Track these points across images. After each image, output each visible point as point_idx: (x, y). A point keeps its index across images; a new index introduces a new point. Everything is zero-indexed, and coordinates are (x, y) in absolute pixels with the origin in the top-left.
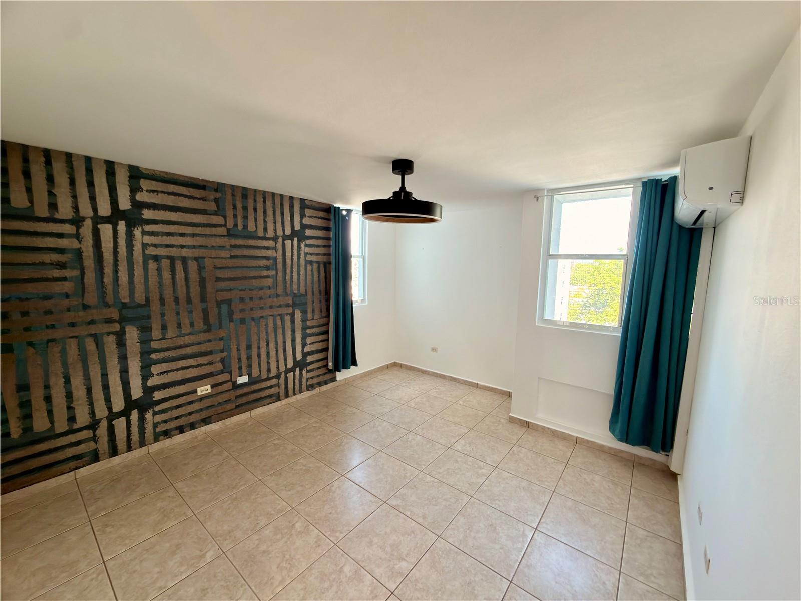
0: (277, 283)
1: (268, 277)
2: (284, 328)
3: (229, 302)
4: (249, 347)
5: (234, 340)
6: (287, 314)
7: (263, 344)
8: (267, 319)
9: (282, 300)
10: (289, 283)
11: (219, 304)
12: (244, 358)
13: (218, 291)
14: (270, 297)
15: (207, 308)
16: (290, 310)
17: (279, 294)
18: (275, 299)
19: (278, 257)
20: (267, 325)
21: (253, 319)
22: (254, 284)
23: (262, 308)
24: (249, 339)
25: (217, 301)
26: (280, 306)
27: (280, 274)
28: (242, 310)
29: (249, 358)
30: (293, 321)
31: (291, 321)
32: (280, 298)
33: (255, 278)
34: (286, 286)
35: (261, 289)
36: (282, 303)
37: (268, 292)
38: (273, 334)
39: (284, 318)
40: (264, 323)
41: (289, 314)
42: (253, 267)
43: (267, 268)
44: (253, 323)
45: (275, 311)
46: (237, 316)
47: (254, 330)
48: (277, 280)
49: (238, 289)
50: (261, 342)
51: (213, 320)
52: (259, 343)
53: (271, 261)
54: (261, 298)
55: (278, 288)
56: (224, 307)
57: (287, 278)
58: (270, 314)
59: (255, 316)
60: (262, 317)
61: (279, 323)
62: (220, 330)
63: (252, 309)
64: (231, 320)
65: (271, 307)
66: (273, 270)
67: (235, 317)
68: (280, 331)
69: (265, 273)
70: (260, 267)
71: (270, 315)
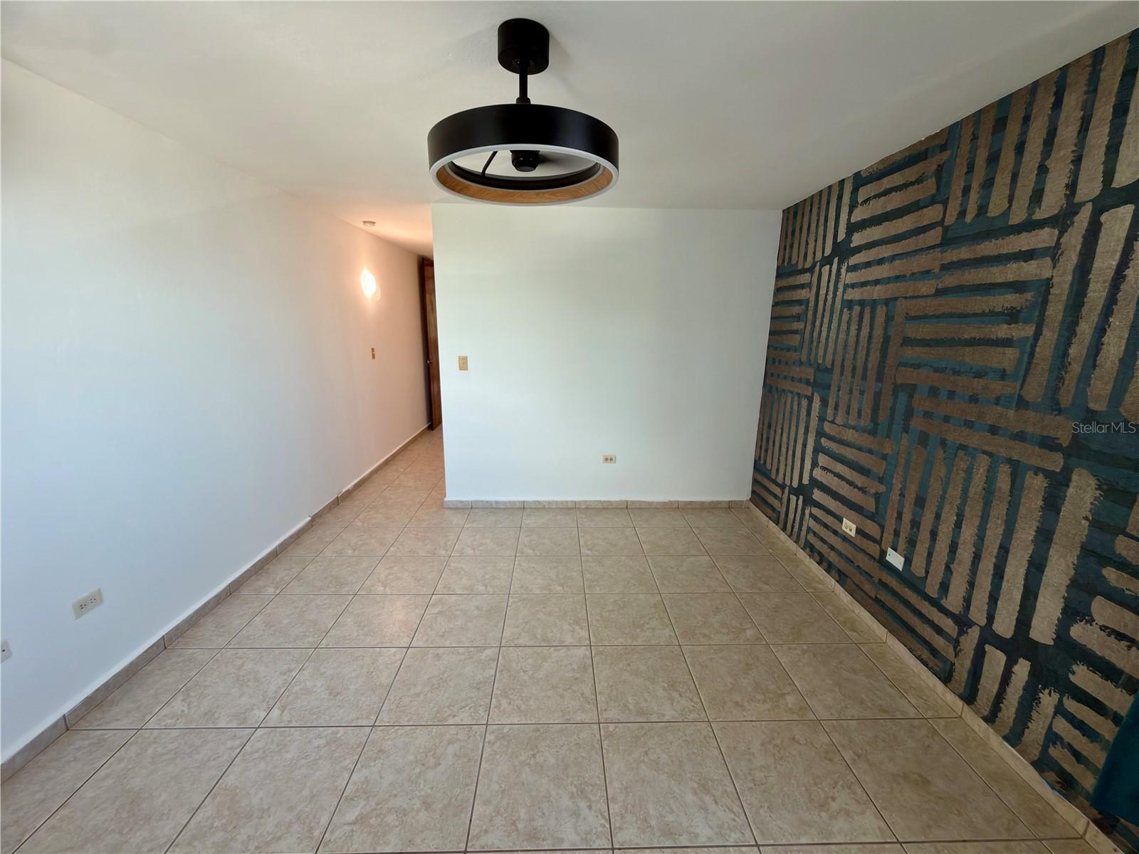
0: (1030, 363)
1: (1007, 343)
2: (1014, 506)
3: (911, 390)
4: (920, 502)
5: (900, 470)
6: (1037, 470)
7: (949, 517)
8: (974, 458)
9: (1032, 422)
10: (1076, 368)
11: (896, 389)
12: (907, 517)
13: (901, 364)
14: (997, 401)
15: (881, 392)
16: (1055, 462)
17: (1027, 398)
18: (1011, 413)
19: (1056, 280)
20: (969, 472)
21: (943, 443)
22: (967, 359)
23: (969, 424)
24: (924, 485)
25: (895, 384)
26: (1020, 437)
27: (1050, 336)
28: (928, 415)
29: (915, 524)
30: (1052, 504)
31: (1045, 499)
32: (1030, 414)
33: (972, 343)
34: (1061, 379)
35: (980, 374)
36: (1030, 429)
37: (998, 387)
38: (979, 507)
39: (1023, 479)
40: (963, 465)
41: (1048, 474)
42: (975, 315)
43: (1012, 316)
44: (940, 453)
45: (1002, 446)
46: (917, 424)
47: (940, 470)
48: (1032, 355)
49: (931, 366)
50: (947, 507)
51: (883, 418)
52: (940, 508)
53: (1029, 296)
54: (974, 399)
55: (1028, 380)
56: (903, 397)
57: (1072, 351)
58: (987, 448)
59: (950, 438)
60: (963, 447)
61: (1003, 483)
62: (887, 439)
63: (947, 419)
64: (906, 429)
65: (993, 430)
66: (1026, 321)
67: (913, 423)
68: (999, 511)
69: (1003, 331)
70: (993, 314)
71: (984, 452)
